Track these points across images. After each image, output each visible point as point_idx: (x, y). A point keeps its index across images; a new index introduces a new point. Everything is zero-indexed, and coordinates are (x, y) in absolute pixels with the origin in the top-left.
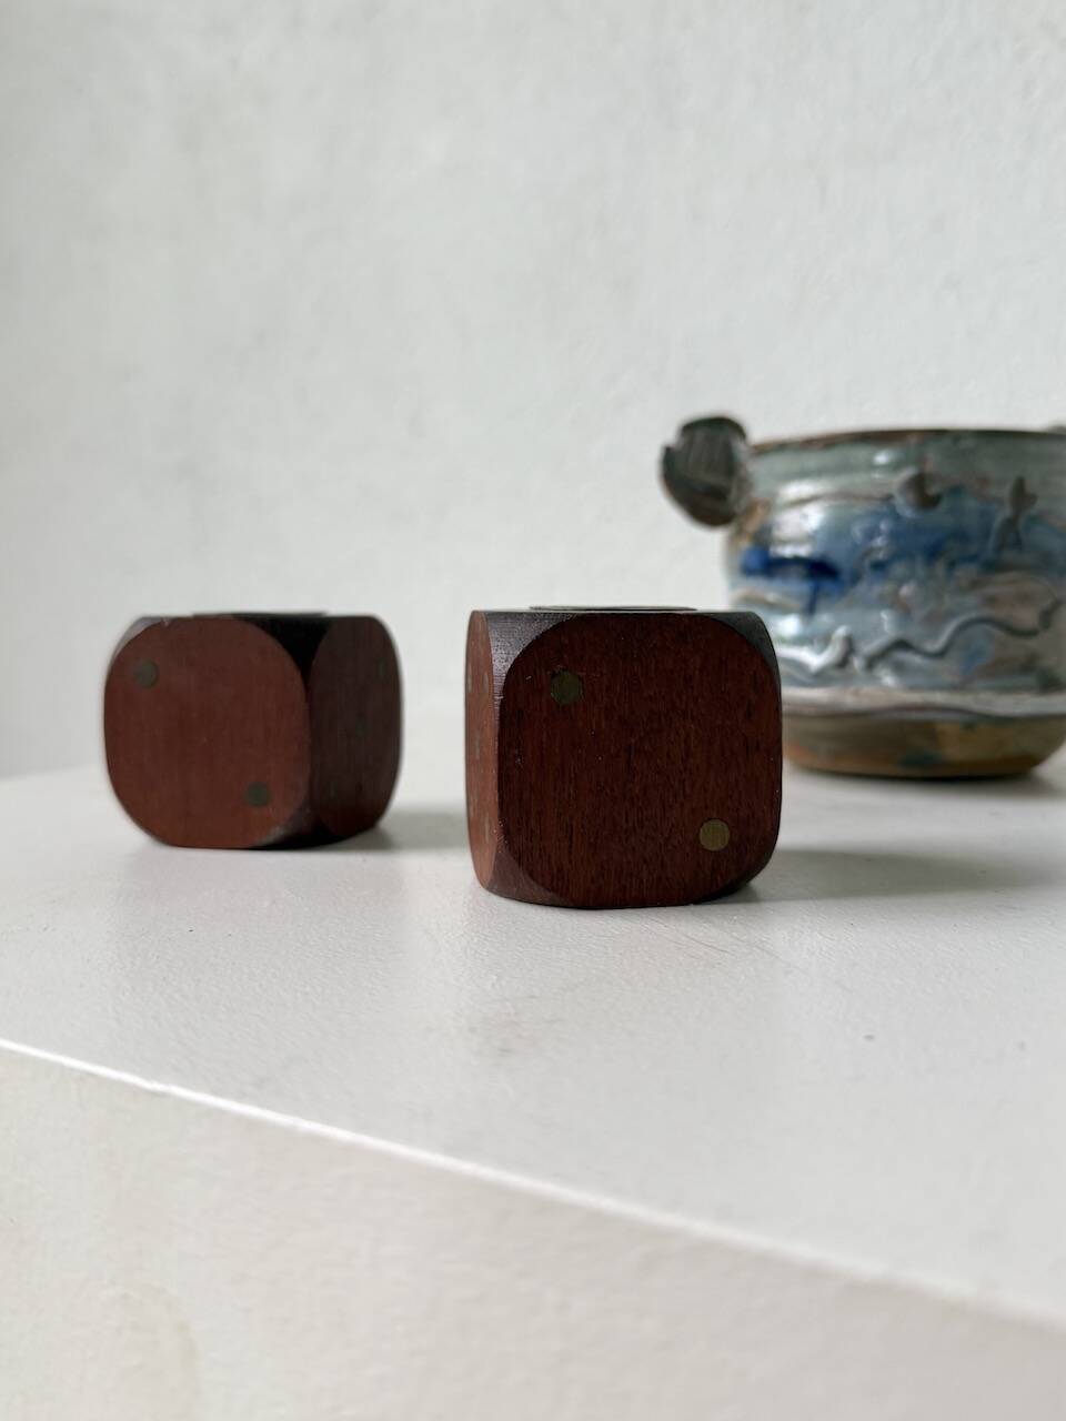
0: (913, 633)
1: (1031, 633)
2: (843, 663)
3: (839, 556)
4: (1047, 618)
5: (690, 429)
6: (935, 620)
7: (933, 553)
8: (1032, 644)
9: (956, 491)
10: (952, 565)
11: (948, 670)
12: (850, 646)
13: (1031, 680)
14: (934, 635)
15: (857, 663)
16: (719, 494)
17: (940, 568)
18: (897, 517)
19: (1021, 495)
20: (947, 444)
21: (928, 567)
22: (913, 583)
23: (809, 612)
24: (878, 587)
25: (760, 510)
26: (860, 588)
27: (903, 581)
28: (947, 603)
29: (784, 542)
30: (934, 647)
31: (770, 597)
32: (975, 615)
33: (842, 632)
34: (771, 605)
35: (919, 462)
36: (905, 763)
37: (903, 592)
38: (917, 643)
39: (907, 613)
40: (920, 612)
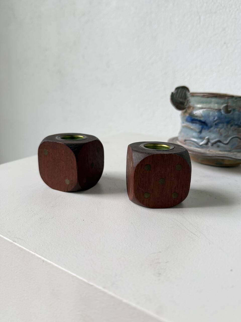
0: (222, 139)
2: (207, 144)
3: (208, 121)
5: (177, 89)
6: (227, 137)
7: (228, 123)
9: (234, 110)
10: (232, 126)
11: (228, 147)
12: (208, 141)
14: (226, 140)
15: (210, 144)
16: (182, 103)
17: (229, 126)
20: (234, 99)
21: (227, 125)
22: (223, 129)
23: (200, 132)
24: (216, 129)
25: (191, 108)
26: (212, 128)
27: (221, 128)
28: (230, 133)
29: (197, 116)
30: (226, 142)
31: (192, 127)
32: (234, 136)
33: (207, 137)
34: (192, 129)
35: (227, 103)
36: (216, 164)
37: (221, 130)
38: (222, 141)
39: (221, 135)
40: (224, 135)
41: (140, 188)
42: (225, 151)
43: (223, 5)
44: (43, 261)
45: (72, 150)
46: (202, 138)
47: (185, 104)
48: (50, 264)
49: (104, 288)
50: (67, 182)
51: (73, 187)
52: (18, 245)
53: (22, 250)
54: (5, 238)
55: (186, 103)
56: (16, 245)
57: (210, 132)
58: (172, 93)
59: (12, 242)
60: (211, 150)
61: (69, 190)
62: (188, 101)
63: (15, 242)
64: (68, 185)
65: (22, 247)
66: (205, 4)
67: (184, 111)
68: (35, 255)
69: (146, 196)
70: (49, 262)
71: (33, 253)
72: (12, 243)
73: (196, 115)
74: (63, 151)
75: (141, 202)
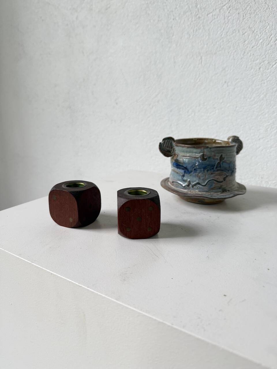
0: (200, 182)
1: (221, 182)
2: (188, 186)
3: (189, 167)
4: (224, 179)
5: (164, 139)
6: (204, 180)
7: (204, 168)
8: (221, 184)
9: (209, 157)
10: (208, 171)
11: (206, 188)
12: (190, 183)
13: (220, 190)
14: (204, 182)
15: (191, 186)
16: (170, 152)
17: (206, 171)
18: (199, 162)
19: (221, 158)
20: (208, 149)
21: (204, 171)
22: (201, 173)
23: (183, 176)
24: (195, 173)
25: (177, 155)
26: (192, 173)
27: (199, 173)
28: (207, 177)
29: (180, 163)
30: (203, 184)
31: (177, 171)
32: (211, 179)
33: (189, 180)
34: (177, 173)
35: (203, 152)
36: (198, 202)
37: (199, 175)
38: (201, 183)
39: (200, 178)
40: (202, 178)
41: (123, 224)
42: (203, 192)
43: (222, 47)
44: (52, 274)
45: (74, 196)
46: (184, 181)
47: (172, 152)
48: (56, 275)
49: (88, 287)
50: (71, 220)
51: (75, 224)
52: (35, 264)
53: (38, 268)
54: (25, 260)
55: (172, 150)
56: (33, 265)
57: (191, 176)
58: (160, 143)
59: (31, 262)
60: (192, 191)
61: (72, 227)
62: (174, 149)
63: (33, 263)
64: (72, 222)
65: (38, 266)
66: (206, 46)
67: (172, 157)
68: (46, 270)
69: (128, 230)
70: (55, 274)
71: (45, 269)
72: (30, 264)
73: (179, 161)
74: (68, 197)
75: (124, 235)
